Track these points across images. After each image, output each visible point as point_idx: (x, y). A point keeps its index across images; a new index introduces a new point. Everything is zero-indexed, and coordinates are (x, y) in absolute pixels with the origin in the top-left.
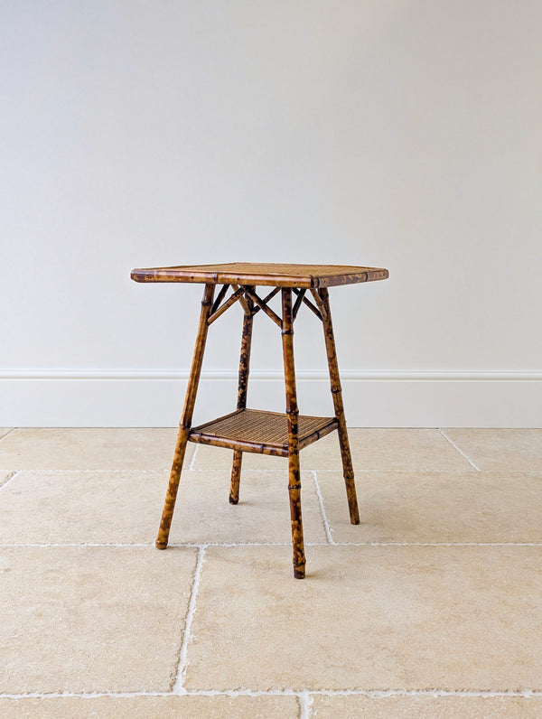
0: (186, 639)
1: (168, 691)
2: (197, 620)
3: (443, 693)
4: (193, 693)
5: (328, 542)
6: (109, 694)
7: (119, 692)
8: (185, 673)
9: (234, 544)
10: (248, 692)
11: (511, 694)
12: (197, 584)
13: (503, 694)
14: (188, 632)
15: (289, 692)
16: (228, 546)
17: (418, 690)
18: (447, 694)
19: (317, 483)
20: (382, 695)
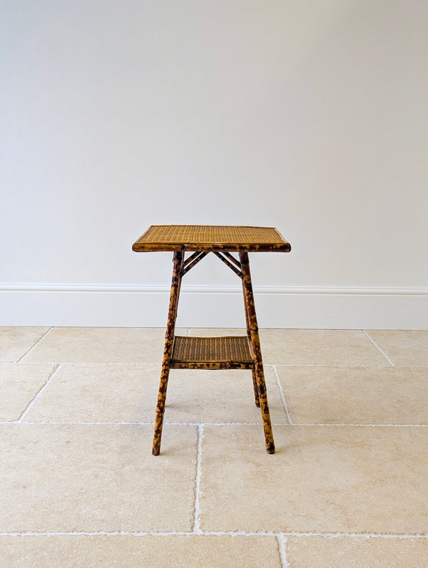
0: (197, 495)
1: (190, 532)
2: (204, 481)
3: (373, 535)
4: (207, 533)
5: (288, 423)
6: (151, 533)
7: (158, 532)
8: (199, 519)
9: (223, 424)
10: (243, 533)
11: (418, 536)
12: (200, 454)
13: (413, 536)
14: (198, 489)
15: (270, 534)
16: (218, 425)
17: (356, 533)
18: (376, 536)
19: (277, 375)
20: (333, 536)
